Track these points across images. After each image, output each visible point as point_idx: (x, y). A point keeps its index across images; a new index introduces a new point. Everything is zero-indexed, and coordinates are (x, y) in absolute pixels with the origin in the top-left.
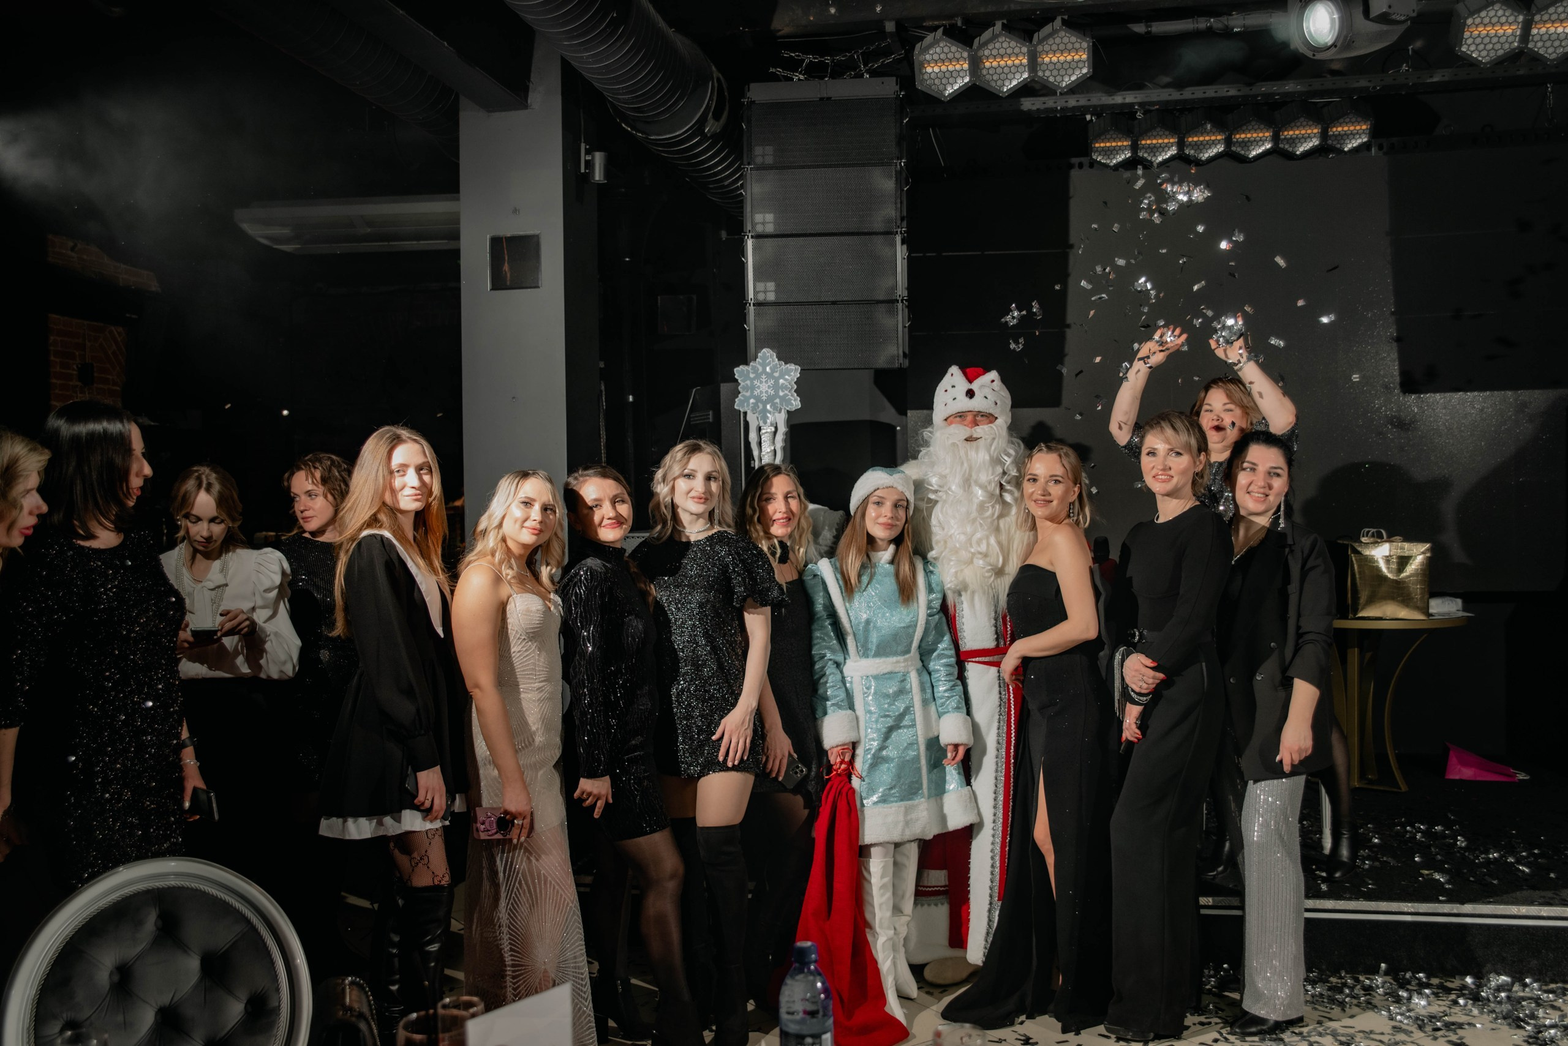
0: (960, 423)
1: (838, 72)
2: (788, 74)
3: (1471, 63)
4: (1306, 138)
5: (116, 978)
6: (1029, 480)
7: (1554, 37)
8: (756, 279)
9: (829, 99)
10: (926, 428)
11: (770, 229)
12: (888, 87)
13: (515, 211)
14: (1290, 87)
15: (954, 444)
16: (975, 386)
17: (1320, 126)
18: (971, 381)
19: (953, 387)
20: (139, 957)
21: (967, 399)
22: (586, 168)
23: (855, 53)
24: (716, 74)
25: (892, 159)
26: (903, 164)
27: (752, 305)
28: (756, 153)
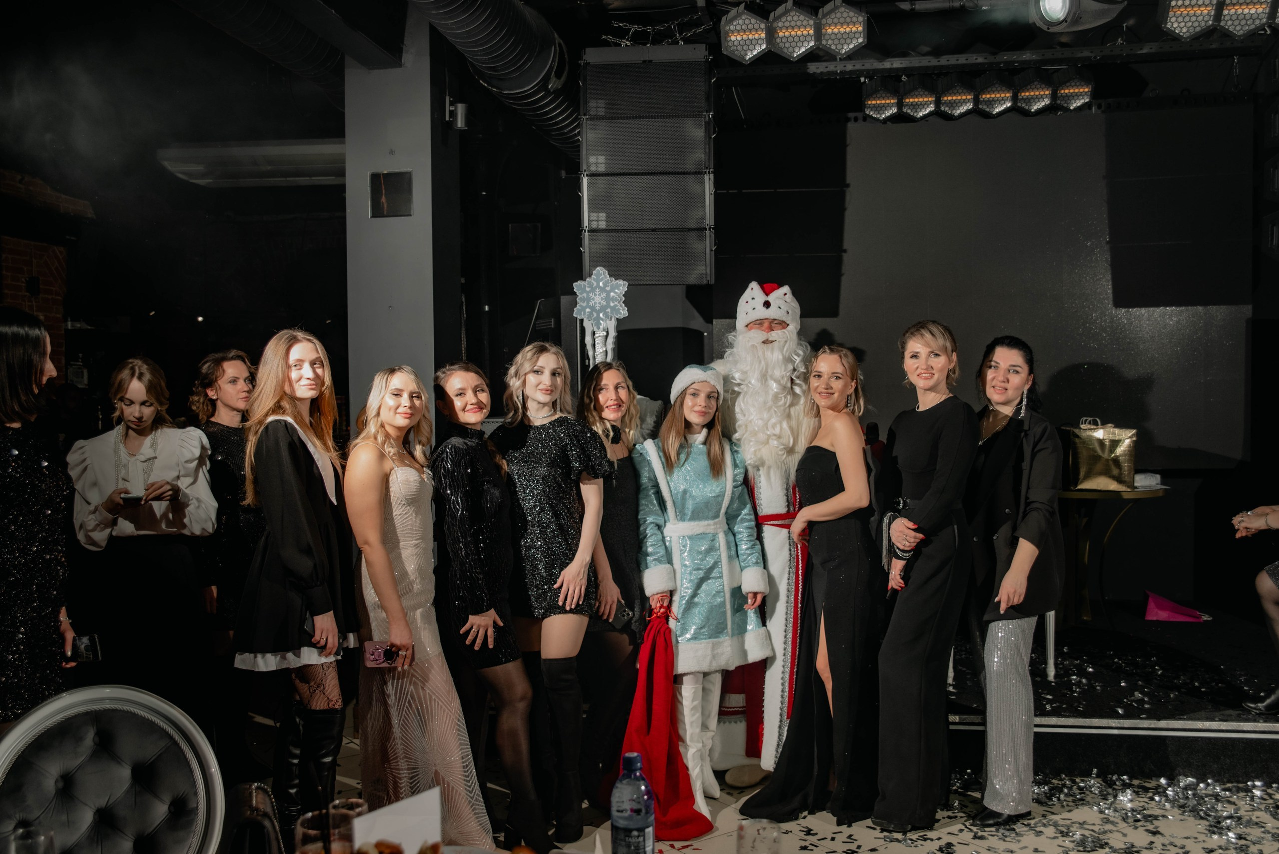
0: (758, 328)
1: (658, 40)
2: (618, 41)
3: (1174, 38)
4: (1039, 98)
5: (61, 784)
6: (815, 376)
7: (1241, 17)
8: (590, 210)
9: (651, 62)
10: (731, 332)
11: (601, 169)
12: (699, 53)
13: (392, 152)
14: (1027, 56)
15: (753, 346)
16: (772, 298)
17: (1051, 89)
18: (767, 294)
19: (753, 299)
20: (80, 767)
21: (764, 309)
22: (450, 117)
23: (672, 24)
24: (558, 40)
25: (703, 112)
26: (711, 116)
27: (586, 231)
28: (590, 107)
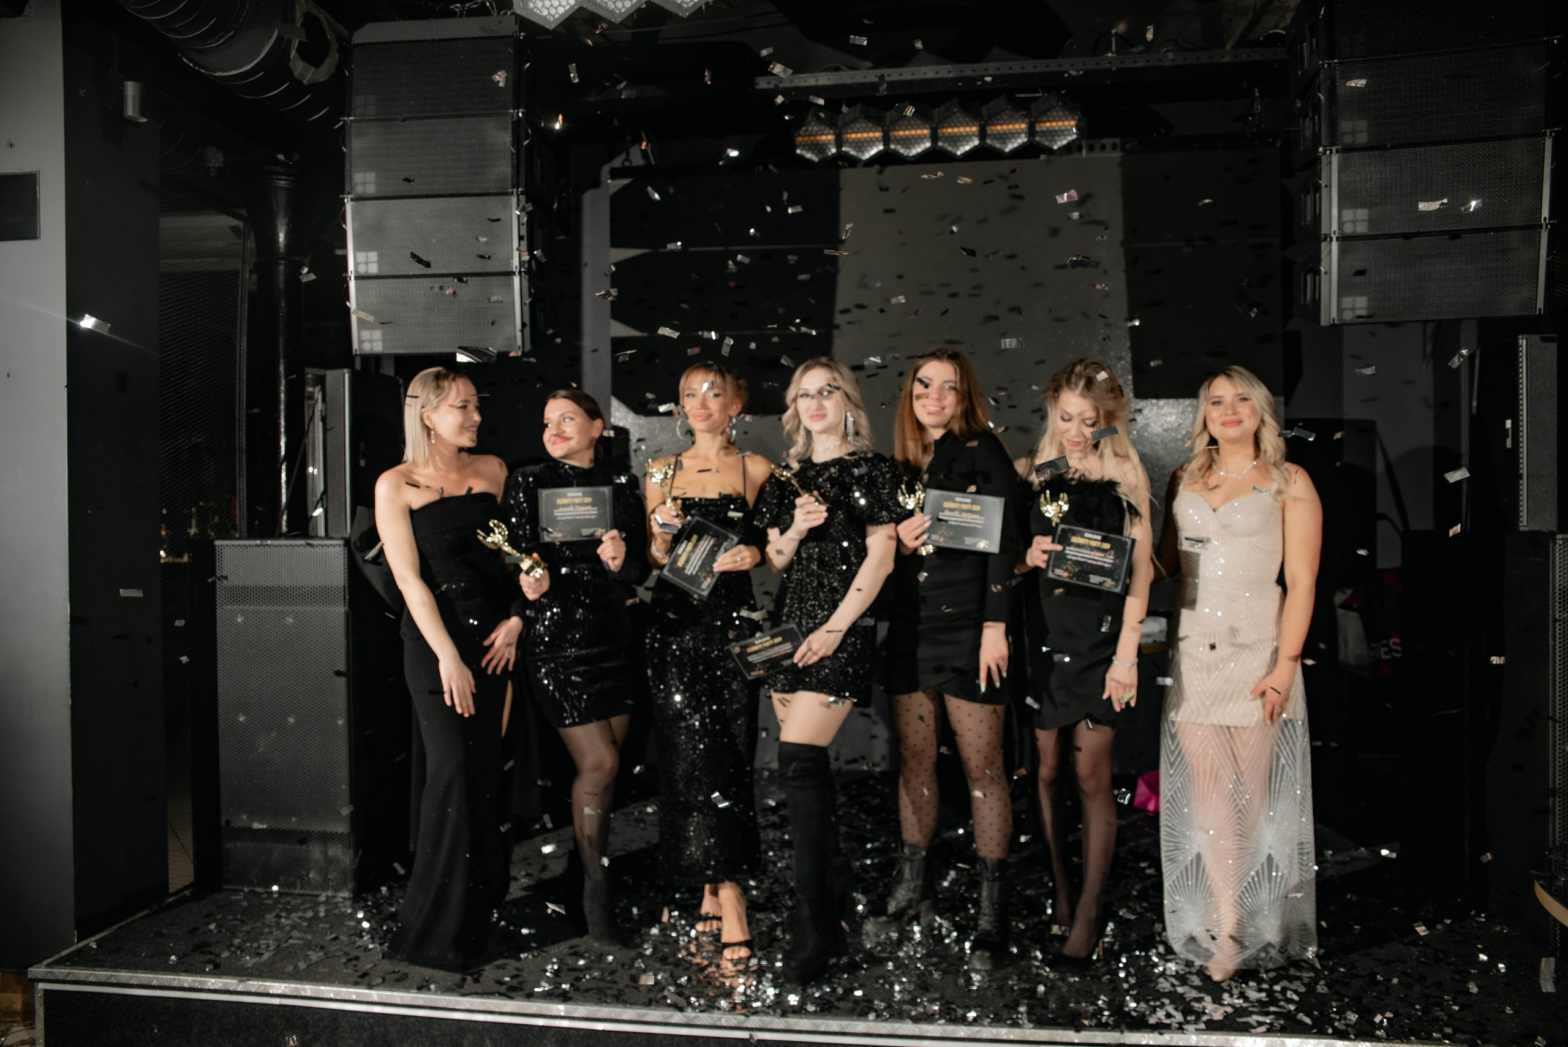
4: (1014, 134)
8: (357, 249)
11: (371, 190)
12: (506, 27)
13: (10, 145)
17: (1027, 120)
25: (509, 109)
26: (520, 115)
27: (353, 278)
28: (357, 103)
